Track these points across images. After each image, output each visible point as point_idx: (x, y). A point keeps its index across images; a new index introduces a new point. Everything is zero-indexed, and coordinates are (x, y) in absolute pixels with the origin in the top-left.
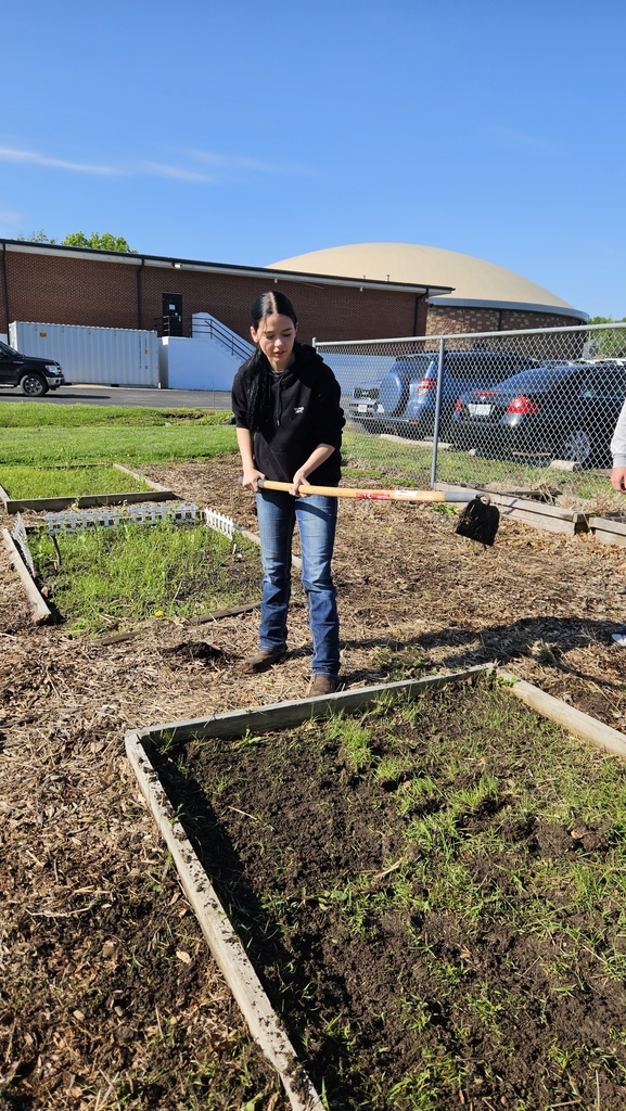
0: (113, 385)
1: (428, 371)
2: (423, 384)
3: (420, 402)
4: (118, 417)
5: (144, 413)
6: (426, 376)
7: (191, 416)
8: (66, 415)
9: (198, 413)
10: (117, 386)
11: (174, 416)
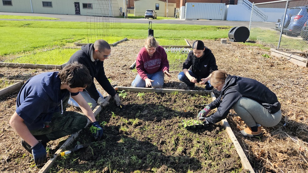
0: (210, 20)
1: (299, 13)
2: (296, 17)
3: (294, 23)
4: (204, 28)
5: (212, 27)
6: (298, 14)
7: (226, 28)
8: (190, 27)
9: (229, 27)
10: (211, 20)
11: (221, 28)
